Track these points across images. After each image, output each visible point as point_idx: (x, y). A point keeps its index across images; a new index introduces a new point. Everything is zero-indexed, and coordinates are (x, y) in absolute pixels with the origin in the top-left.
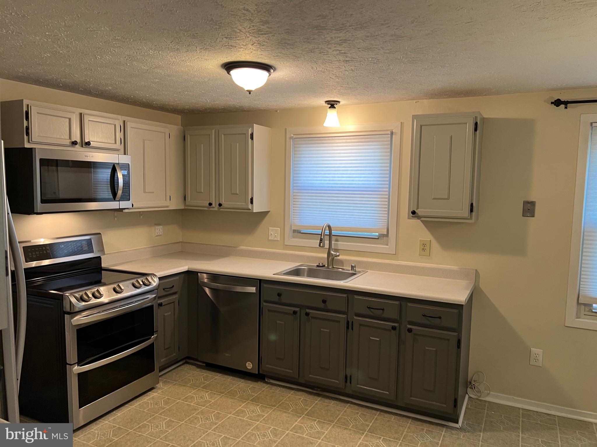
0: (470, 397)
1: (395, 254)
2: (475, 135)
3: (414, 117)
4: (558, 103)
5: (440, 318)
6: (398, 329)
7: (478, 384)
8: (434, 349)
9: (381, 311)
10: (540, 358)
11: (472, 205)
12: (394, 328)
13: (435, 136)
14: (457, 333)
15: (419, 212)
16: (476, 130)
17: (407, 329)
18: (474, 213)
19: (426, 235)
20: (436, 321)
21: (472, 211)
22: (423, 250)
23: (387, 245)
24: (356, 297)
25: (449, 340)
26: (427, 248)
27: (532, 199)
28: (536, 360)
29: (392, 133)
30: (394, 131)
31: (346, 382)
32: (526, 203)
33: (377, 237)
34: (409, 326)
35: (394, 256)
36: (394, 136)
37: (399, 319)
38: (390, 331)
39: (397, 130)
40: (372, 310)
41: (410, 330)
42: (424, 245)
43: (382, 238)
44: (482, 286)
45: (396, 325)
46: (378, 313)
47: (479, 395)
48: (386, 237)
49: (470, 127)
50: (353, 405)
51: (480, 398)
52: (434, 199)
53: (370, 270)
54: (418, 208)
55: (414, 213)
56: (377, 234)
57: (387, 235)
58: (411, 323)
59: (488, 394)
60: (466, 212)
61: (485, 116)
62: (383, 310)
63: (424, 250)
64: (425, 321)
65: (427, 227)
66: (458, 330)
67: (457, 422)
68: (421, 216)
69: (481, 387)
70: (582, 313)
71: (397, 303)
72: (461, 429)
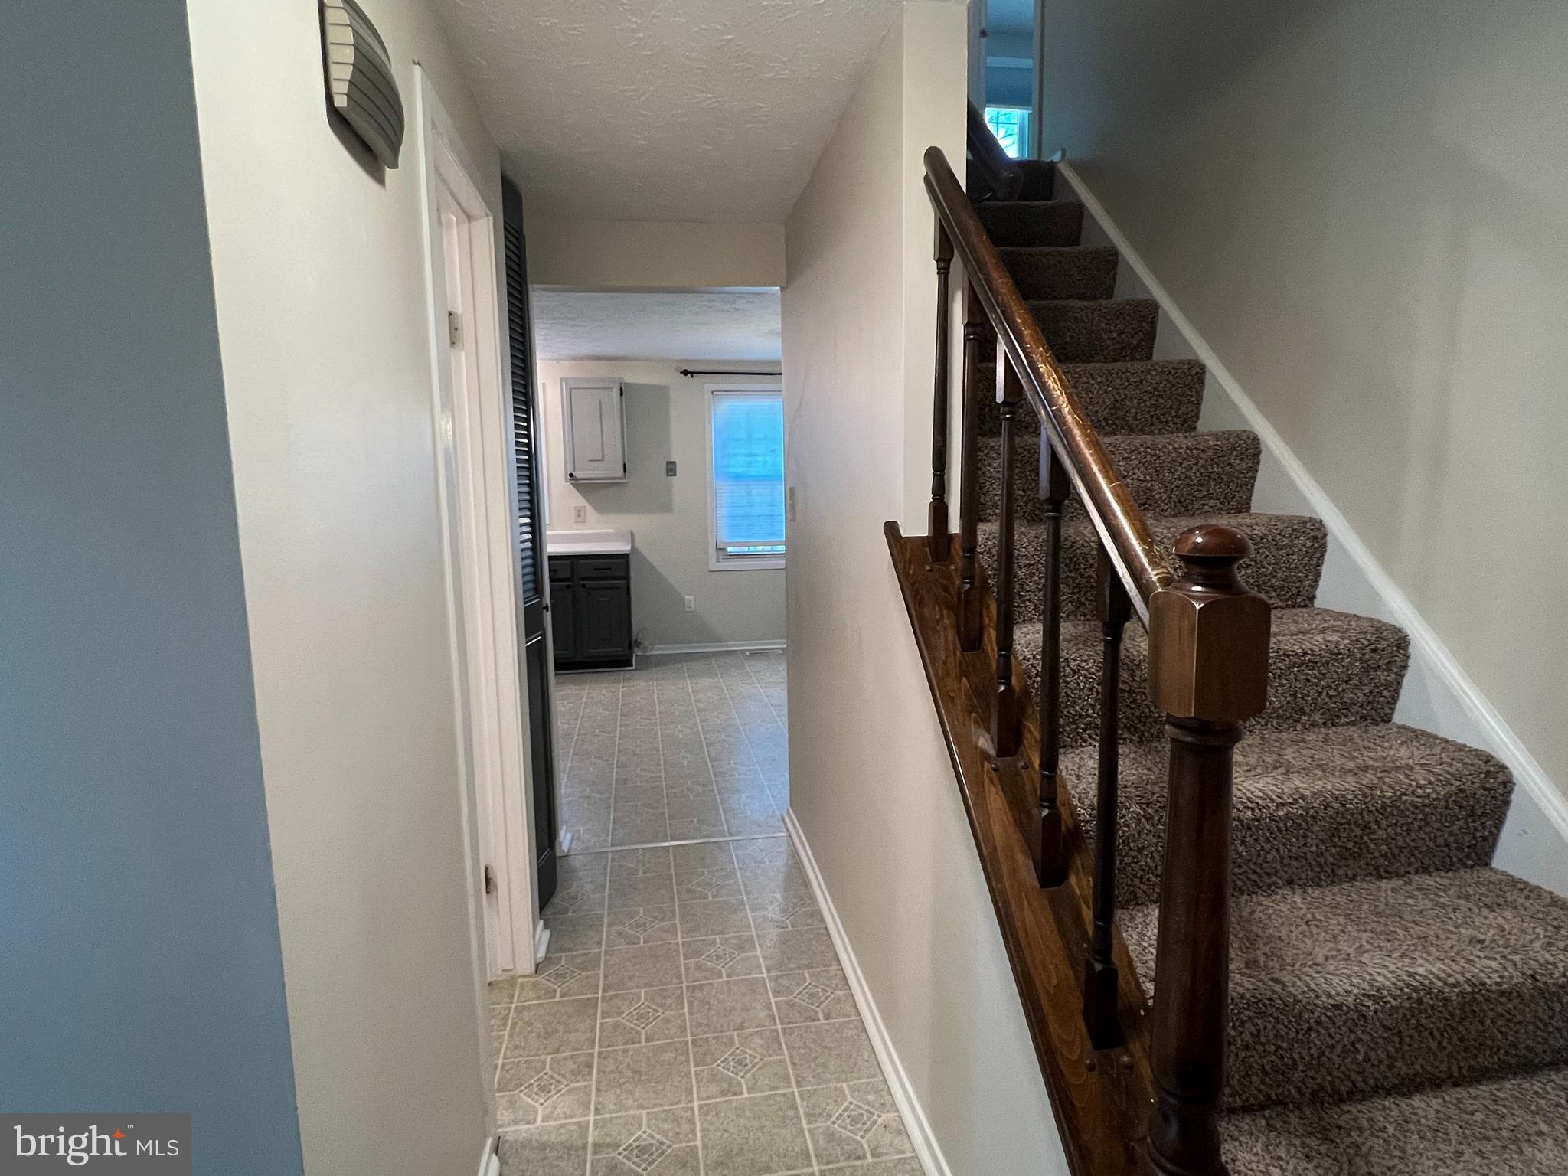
0: (637, 656)
1: (550, 524)
2: (621, 399)
3: (562, 380)
4: (685, 373)
5: (610, 569)
6: (571, 587)
8: (607, 600)
9: (554, 572)
10: (692, 603)
11: (624, 465)
12: (568, 587)
13: (585, 400)
14: (626, 581)
15: (577, 474)
16: (621, 395)
17: (581, 585)
18: (626, 473)
19: (579, 501)
20: (607, 573)
21: (625, 471)
22: (578, 517)
26: (582, 514)
27: (673, 460)
28: (690, 607)
32: (669, 463)
34: (582, 583)
35: (549, 526)
37: (572, 577)
38: (564, 590)
41: (583, 586)
42: (579, 511)
44: (638, 545)
45: (570, 583)
47: (644, 651)
49: (616, 392)
51: (646, 654)
52: (590, 461)
54: (574, 471)
55: (571, 475)
58: (583, 579)
59: (653, 649)
60: (620, 473)
61: (626, 381)
62: (555, 570)
63: (580, 516)
64: (596, 574)
65: (580, 493)
66: (626, 577)
67: (632, 666)
68: (577, 480)
69: (647, 644)
70: (721, 557)
71: (569, 561)
72: (636, 670)
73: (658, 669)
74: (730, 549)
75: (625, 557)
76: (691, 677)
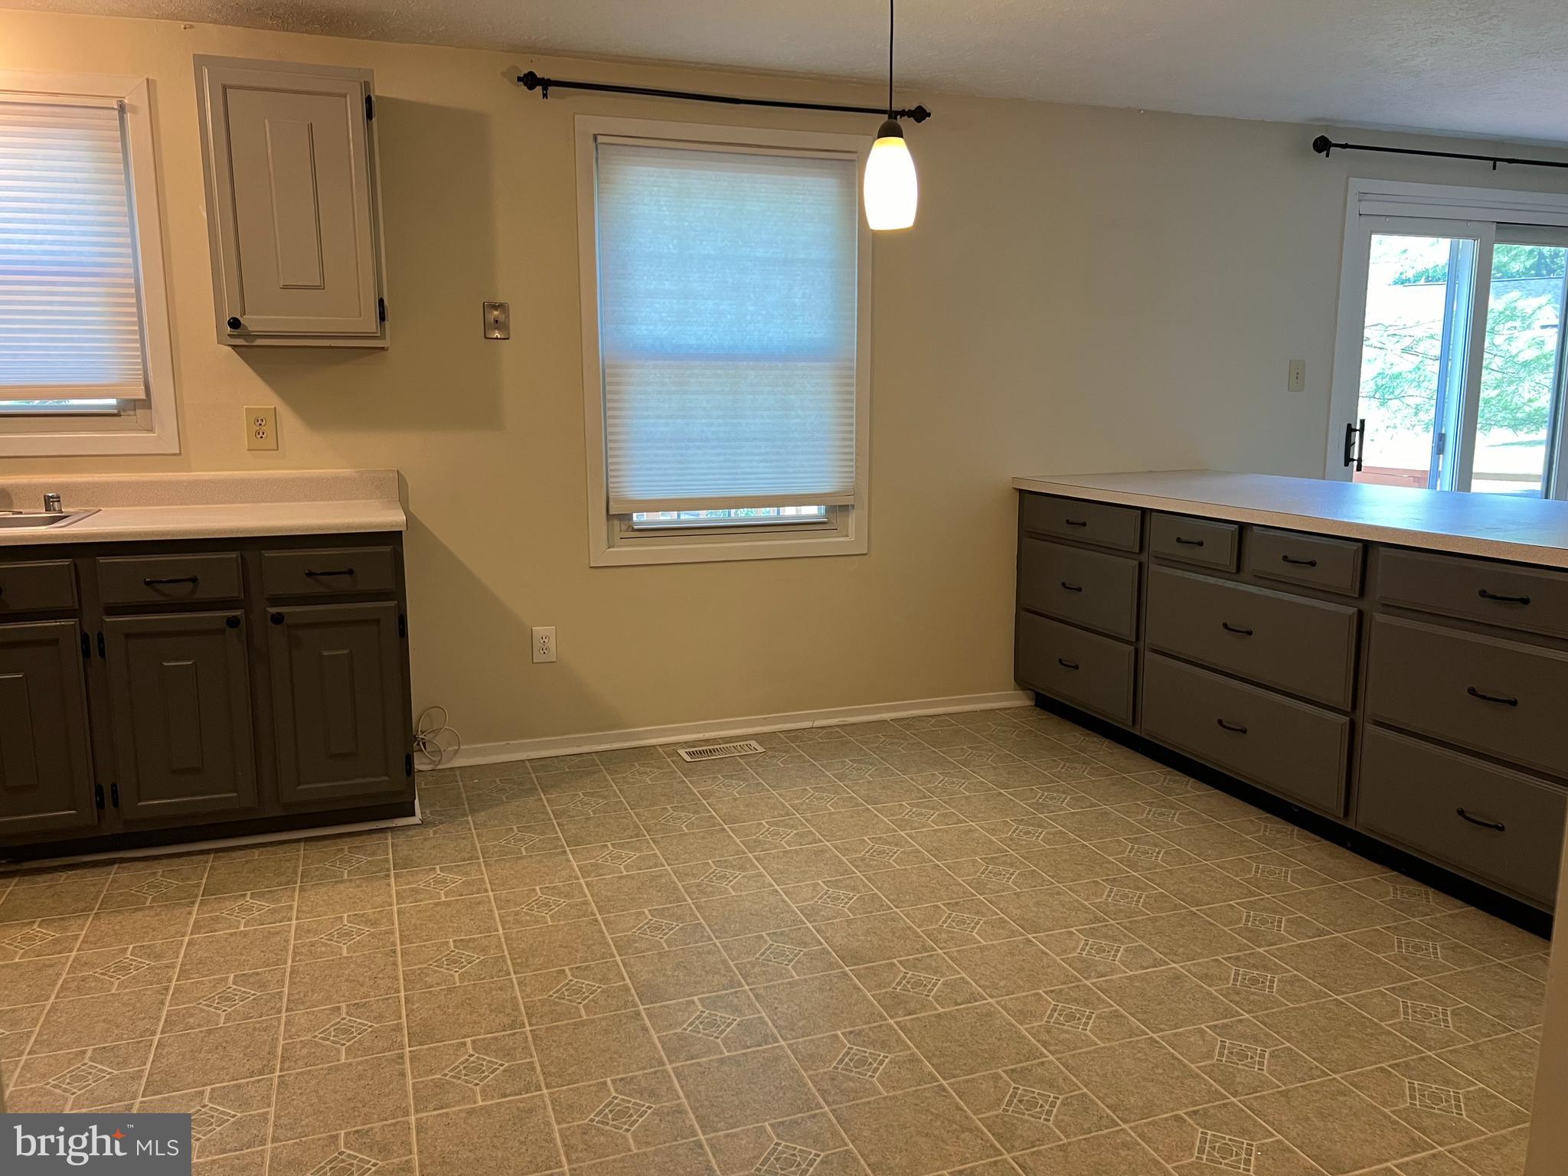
1: (180, 454)
2: (370, 128)
3: (201, 60)
4: (530, 81)
5: (351, 572)
6: (243, 622)
7: (432, 735)
8: (346, 652)
9: (190, 585)
10: (552, 645)
11: (381, 301)
12: (233, 623)
13: (266, 121)
14: (396, 602)
15: (248, 321)
16: (369, 115)
17: (269, 617)
18: (387, 324)
19: (260, 395)
20: (344, 583)
21: (382, 317)
22: (259, 436)
23: (151, 430)
24: (102, 560)
25: (377, 622)
26: (268, 428)
27: (502, 298)
28: (545, 649)
29: (122, 109)
30: (126, 101)
31: (101, 805)
32: (489, 307)
33: (116, 411)
34: (273, 610)
35: (177, 458)
36: (128, 116)
37: (242, 596)
38: (223, 631)
39: (136, 98)
40: (157, 586)
41: (278, 619)
42: (259, 422)
43: (132, 413)
44: (421, 509)
45: (238, 613)
46: (182, 591)
47: (437, 759)
48: (144, 407)
49: (352, 107)
50: (130, 864)
51: (440, 767)
52: (285, 287)
53: (106, 506)
54: (243, 313)
55: (235, 323)
56: (113, 402)
57: (146, 403)
58: (275, 601)
59: (456, 752)
60: (371, 324)
62: (194, 580)
63: (261, 435)
64: (313, 587)
65: (256, 370)
66: (397, 593)
67: (413, 814)
68: (248, 336)
69: (440, 741)
70: (617, 535)
71: (233, 555)
72: (424, 824)
73: (482, 815)
74: (639, 518)
75: (391, 539)
76: (575, 841)
